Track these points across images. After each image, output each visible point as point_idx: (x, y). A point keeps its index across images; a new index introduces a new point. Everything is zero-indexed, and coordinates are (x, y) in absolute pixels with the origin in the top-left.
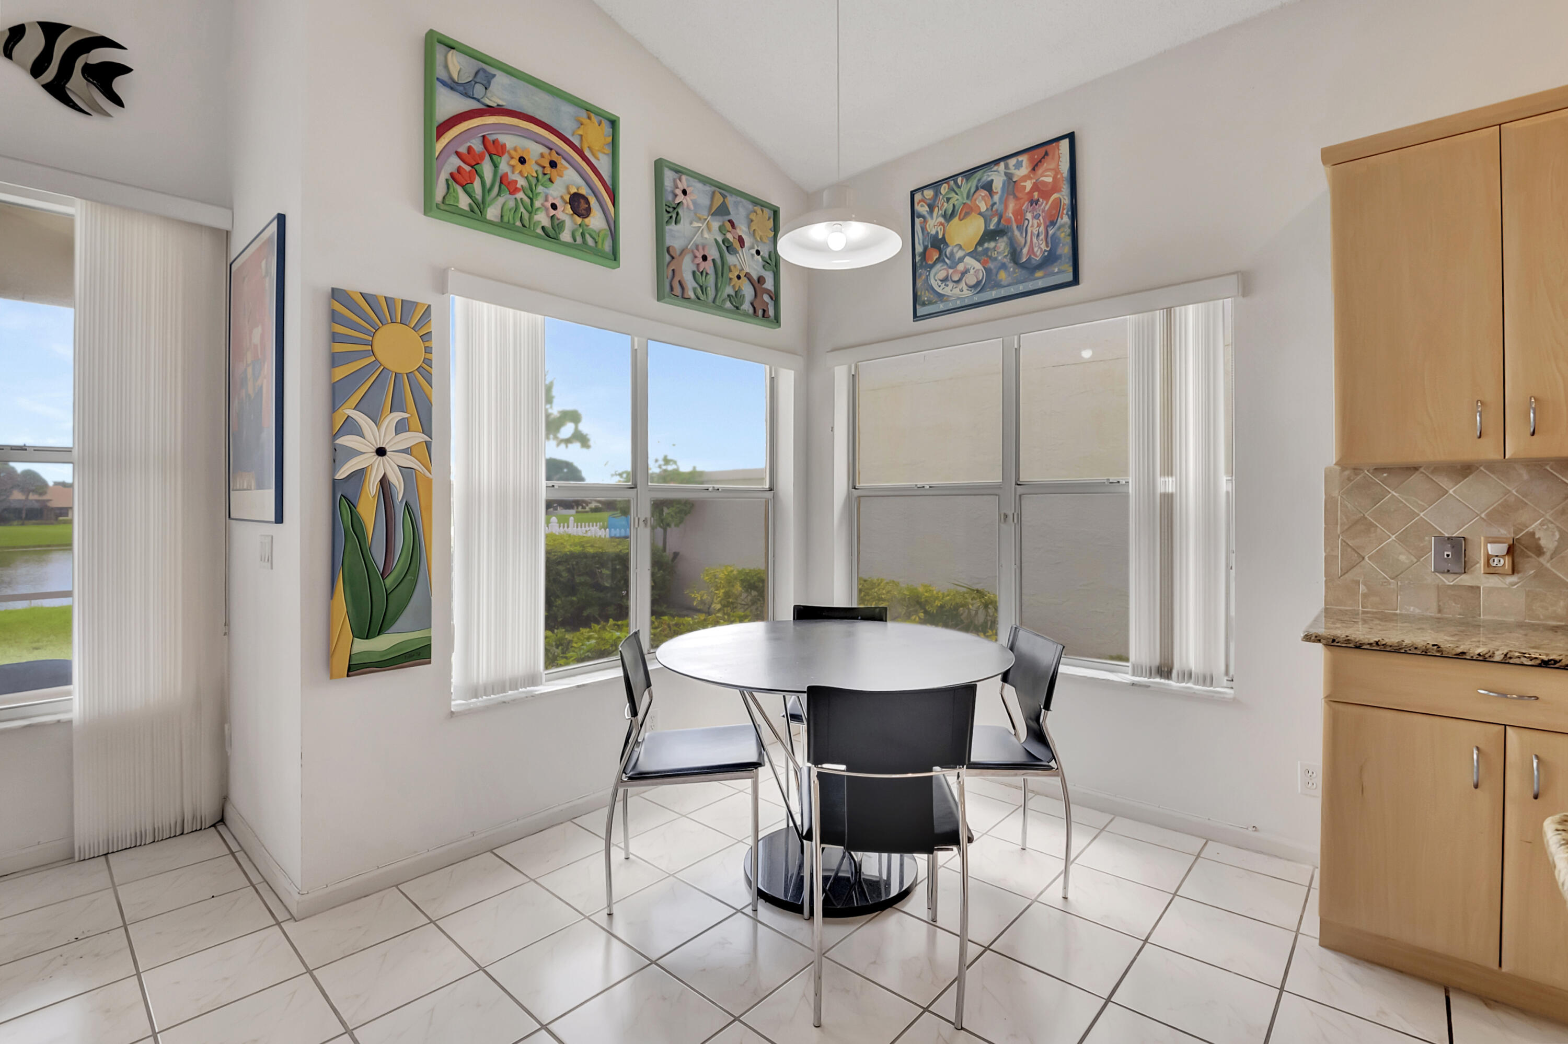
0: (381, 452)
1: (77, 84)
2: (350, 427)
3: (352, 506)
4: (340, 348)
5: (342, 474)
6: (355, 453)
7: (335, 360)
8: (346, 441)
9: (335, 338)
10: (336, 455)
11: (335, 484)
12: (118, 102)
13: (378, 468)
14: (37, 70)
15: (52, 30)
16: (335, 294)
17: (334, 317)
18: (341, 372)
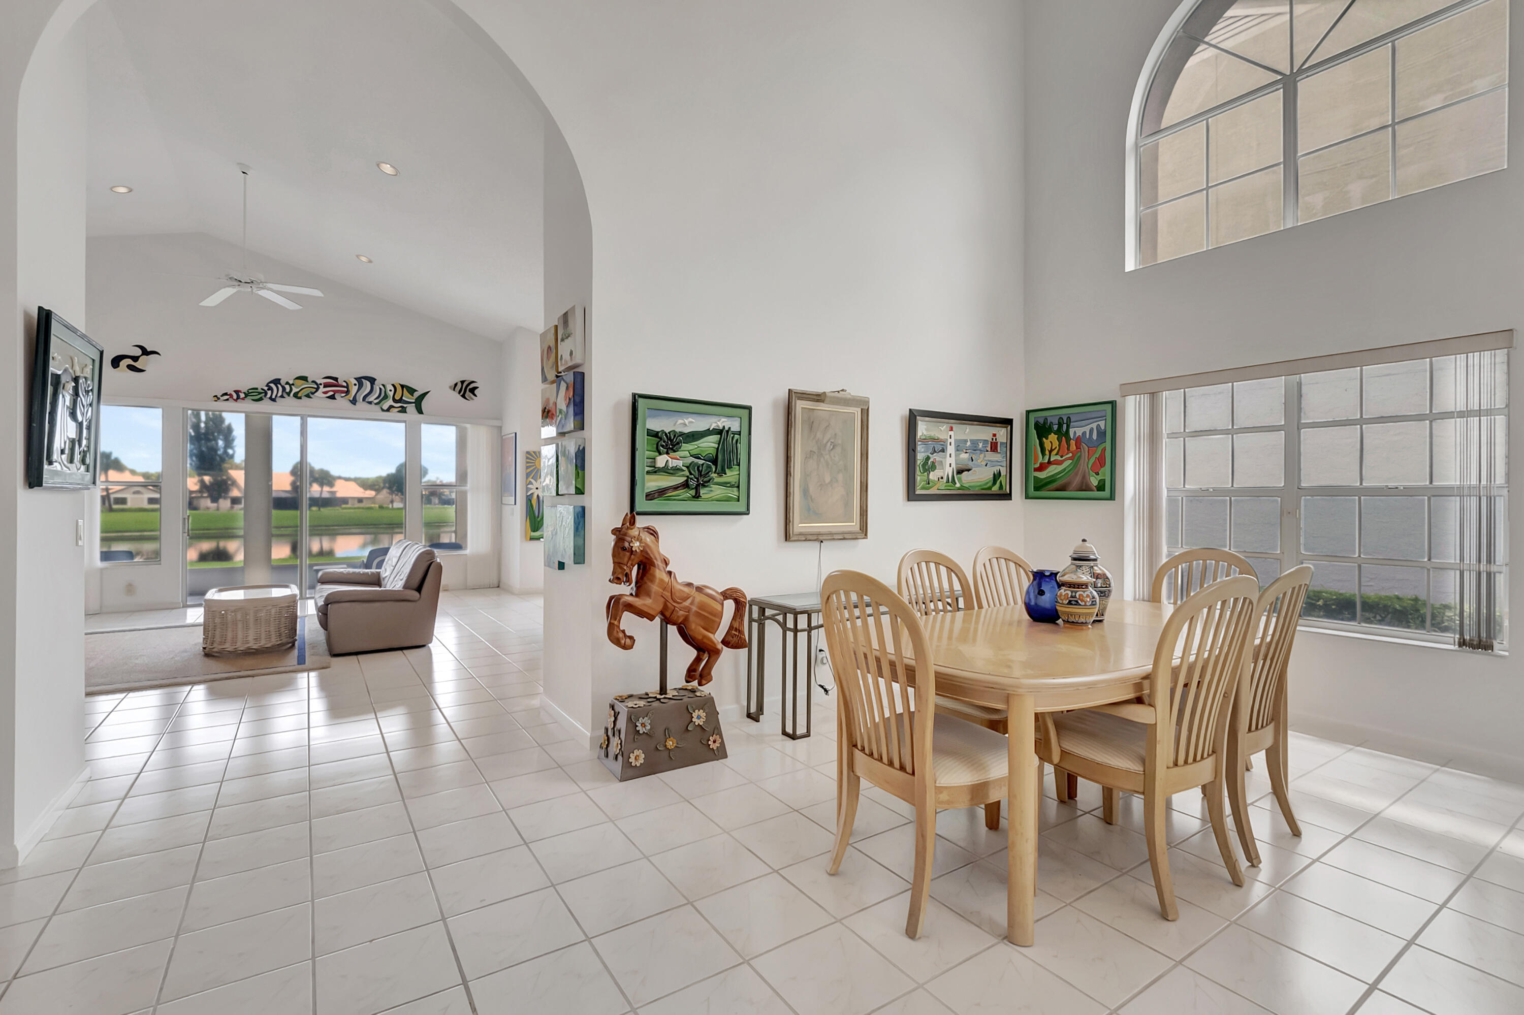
0: (537, 488)
1: (468, 394)
2: (531, 483)
3: (531, 501)
4: (528, 465)
5: (529, 494)
6: (531, 489)
7: (527, 468)
8: (529, 486)
9: (527, 463)
10: (528, 489)
11: (527, 496)
12: (475, 396)
13: (536, 493)
14: (460, 392)
15: (463, 382)
16: (528, 453)
17: (527, 458)
18: (529, 470)
